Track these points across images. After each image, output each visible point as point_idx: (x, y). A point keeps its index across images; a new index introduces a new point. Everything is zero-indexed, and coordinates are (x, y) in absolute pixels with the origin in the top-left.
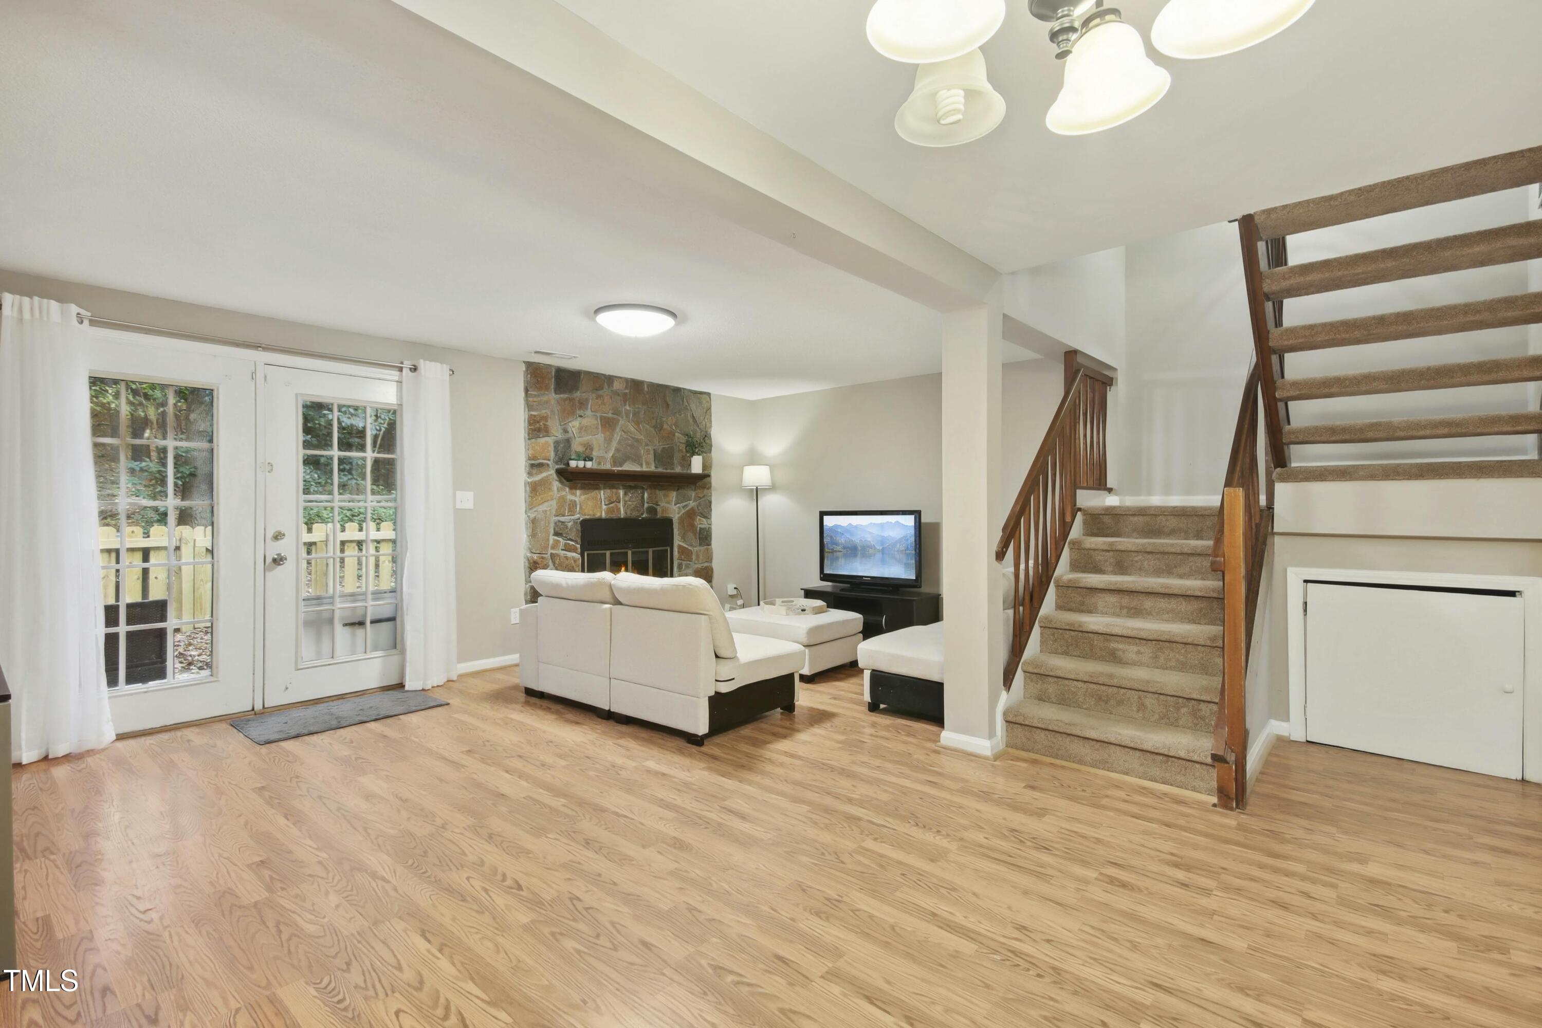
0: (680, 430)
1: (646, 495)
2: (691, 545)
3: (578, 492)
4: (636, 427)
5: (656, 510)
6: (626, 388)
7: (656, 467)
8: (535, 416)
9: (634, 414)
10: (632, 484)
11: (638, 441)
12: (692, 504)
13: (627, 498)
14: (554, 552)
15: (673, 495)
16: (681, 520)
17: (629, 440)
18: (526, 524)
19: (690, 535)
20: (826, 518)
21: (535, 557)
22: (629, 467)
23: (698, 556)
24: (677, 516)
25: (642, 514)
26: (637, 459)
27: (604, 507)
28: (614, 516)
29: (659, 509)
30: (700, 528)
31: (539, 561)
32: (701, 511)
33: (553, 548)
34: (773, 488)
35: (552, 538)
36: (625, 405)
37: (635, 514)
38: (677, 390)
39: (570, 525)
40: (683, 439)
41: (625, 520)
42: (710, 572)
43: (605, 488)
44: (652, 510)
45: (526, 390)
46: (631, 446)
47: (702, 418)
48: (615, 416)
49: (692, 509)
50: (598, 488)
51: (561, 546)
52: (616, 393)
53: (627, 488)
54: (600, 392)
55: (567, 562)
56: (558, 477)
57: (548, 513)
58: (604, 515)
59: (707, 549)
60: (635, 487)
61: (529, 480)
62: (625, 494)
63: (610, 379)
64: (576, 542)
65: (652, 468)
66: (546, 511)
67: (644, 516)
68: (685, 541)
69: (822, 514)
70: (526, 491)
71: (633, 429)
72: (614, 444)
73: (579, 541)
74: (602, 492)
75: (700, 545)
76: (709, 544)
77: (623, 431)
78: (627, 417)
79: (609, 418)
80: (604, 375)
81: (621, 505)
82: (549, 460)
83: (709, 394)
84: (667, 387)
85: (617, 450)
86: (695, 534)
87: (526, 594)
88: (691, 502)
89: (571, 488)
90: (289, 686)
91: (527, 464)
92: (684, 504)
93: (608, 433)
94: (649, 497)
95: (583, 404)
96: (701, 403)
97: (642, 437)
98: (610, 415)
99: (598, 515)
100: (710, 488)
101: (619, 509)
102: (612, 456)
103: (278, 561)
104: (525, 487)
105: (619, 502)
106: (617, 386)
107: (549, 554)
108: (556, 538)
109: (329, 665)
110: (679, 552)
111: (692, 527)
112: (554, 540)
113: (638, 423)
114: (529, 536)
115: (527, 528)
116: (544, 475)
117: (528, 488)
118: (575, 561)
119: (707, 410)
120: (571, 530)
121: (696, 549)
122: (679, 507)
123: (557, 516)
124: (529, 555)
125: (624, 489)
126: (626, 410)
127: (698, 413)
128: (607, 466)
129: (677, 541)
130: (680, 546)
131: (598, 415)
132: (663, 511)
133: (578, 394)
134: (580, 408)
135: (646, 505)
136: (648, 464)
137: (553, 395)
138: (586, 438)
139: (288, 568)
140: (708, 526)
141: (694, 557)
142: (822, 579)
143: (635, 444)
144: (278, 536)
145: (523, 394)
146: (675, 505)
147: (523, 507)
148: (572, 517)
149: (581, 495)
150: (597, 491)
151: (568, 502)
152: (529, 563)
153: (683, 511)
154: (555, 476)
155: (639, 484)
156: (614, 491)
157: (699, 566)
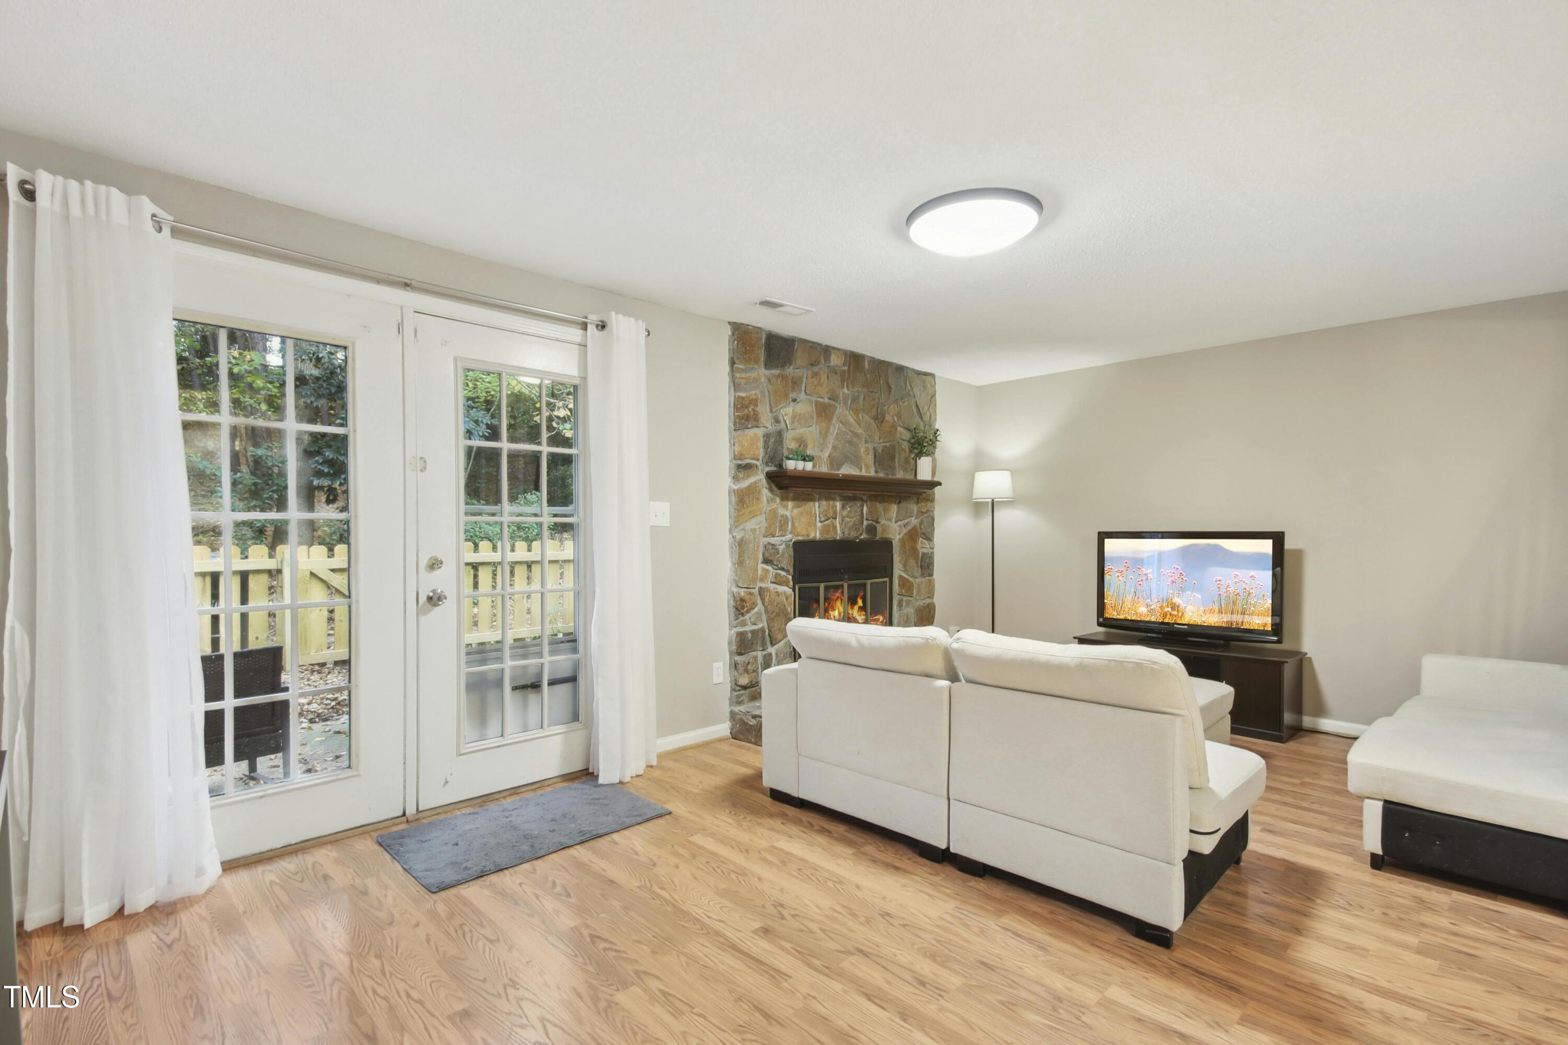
0: (903, 423)
1: (865, 509)
2: (913, 576)
3: (790, 504)
4: (855, 417)
5: (875, 528)
6: (845, 364)
7: (876, 472)
8: (742, 398)
9: (854, 400)
10: (850, 494)
11: (857, 435)
12: (914, 521)
13: (845, 513)
14: (763, 585)
15: (894, 508)
16: (902, 541)
17: (848, 434)
18: (731, 547)
19: (912, 562)
20: (1108, 542)
21: (742, 592)
22: (847, 470)
23: (919, 590)
24: (898, 537)
25: (861, 534)
26: (855, 460)
27: (819, 525)
28: (829, 537)
29: (879, 529)
30: (923, 554)
31: (747, 597)
32: (923, 530)
33: (762, 580)
35: (761, 566)
36: (843, 387)
37: (853, 534)
38: (900, 369)
39: (781, 548)
40: (907, 435)
41: (842, 542)
42: (932, 611)
43: (819, 499)
44: (872, 529)
45: (732, 363)
46: (850, 442)
47: (926, 408)
48: (832, 402)
49: (914, 528)
50: (813, 500)
51: (771, 577)
52: (833, 370)
53: (846, 499)
54: (816, 369)
55: (778, 599)
56: (768, 483)
57: (758, 532)
58: (818, 537)
59: (930, 581)
60: (854, 499)
61: (735, 488)
62: (843, 507)
63: (827, 350)
64: (787, 571)
65: (872, 473)
66: (755, 530)
67: (862, 537)
68: (906, 571)
69: (1103, 536)
70: (730, 502)
71: (852, 420)
72: (831, 440)
73: (791, 570)
74: (817, 504)
75: (922, 575)
76: (931, 575)
77: (841, 422)
78: (845, 403)
79: (824, 404)
80: (820, 345)
81: (837, 523)
82: (758, 460)
83: (933, 375)
84: (889, 364)
85: (835, 448)
86: (917, 561)
87: (730, 643)
88: (913, 519)
89: (782, 499)
90: (449, 778)
91: (733, 465)
92: (906, 521)
93: (824, 425)
94: (869, 512)
95: (796, 383)
96: (925, 387)
97: (861, 431)
98: (826, 400)
99: (812, 536)
100: (932, 501)
101: (835, 528)
102: (829, 456)
103: (434, 600)
104: (730, 495)
105: (835, 518)
106: (835, 360)
107: (757, 589)
108: (765, 566)
109: (499, 746)
110: (899, 585)
111: (914, 550)
112: (763, 569)
113: (856, 412)
114: (734, 564)
115: (732, 553)
116: (752, 480)
117: (733, 498)
118: (787, 598)
119: (932, 397)
120: (783, 554)
121: (918, 581)
122: (900, 526)
123: (766, 536)
124: (735, 590)
125: (841, 500)
126: (844, 393)
127: (922, 402)
128: (824, 469)
129: (898, 570)
130: (901, 577)
131: (813, 399)
132: (883, 530)
133: (790, 371)
134: (793, 389)
135: (865, 523)
136: (867, 467)
137: (763, 369)
138: (801, 431)
139: (447, 609)
140: (930, 551)
141: (915, 591)
142: (1100, 624)
143: (855, 440)
144: (434, 565)
145: (727, 368)
146: (896, 522)
147: (726, 524)
148: (783, 538)
149: (793, 508)
150: (811, 503)
151: (779, 518)
152: (735, 601)
153: (905, 531)
154: (764, 481)
155: (858, 493)
156: (831, 502)
157: (921, 603)
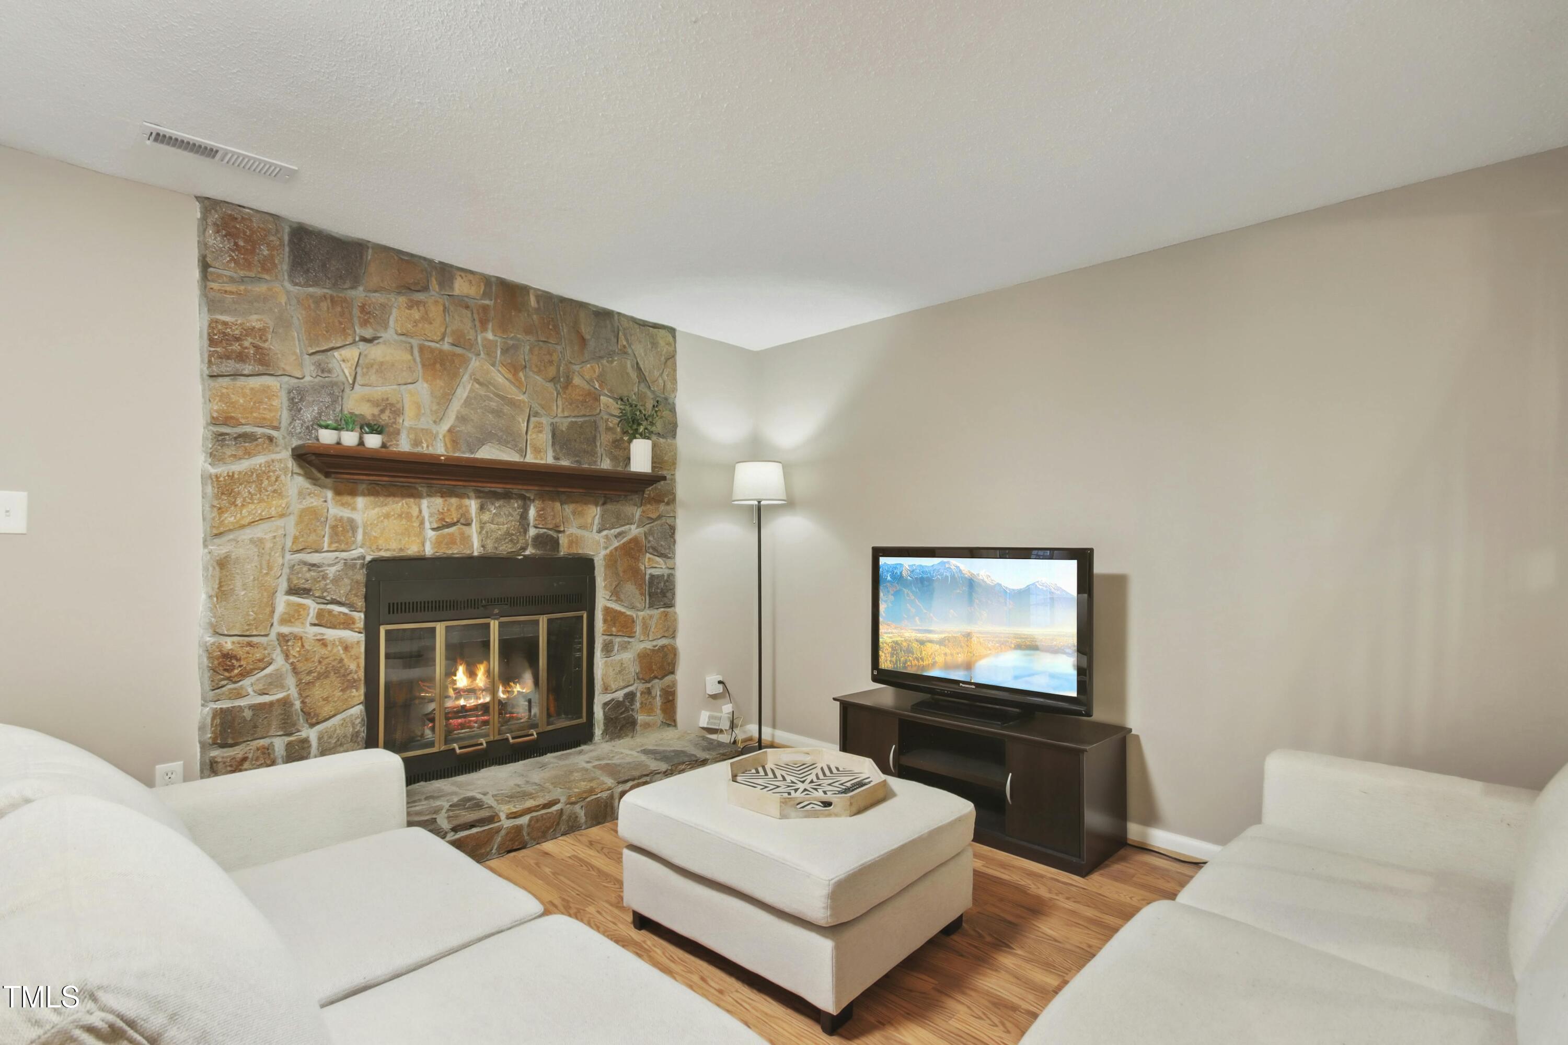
0: (610, 391)
1: (532, 513)
2: (633, 608)
3: (360, 501)
4: (510, 376)
5: (555, 541)
6: (485, 295)
7: (556, 458)
8: (229, 324)
9: (505, 351)
10: (498, 488)
11: (512, 403)
12: (634, 531)
13: (486, 517)
14: (285, 630)
15: (594, 513)
16: (611, 561)
17: (491, 399)
18: (206, 569)
19: (630, 588)
20: (883, 560)
21: (228, 644)
22: (489, 453)
23: (646, 627)
24: (603, 553)
25: (524, 549)
26: (513, 440)
27: (430, 534)
28: (454, 552)
29: (563, 540)
30: (652, 576)
31: (240, 653)
32: (653, 543)
33: (284, 621)
34: (789, 504)
35: (282, 600)
36: (484, 329)
37: (505, 549)
38: (604, 316)
39: (332, 571)
40: (615, 408)
41: (482, 559)
42: (671, 656)
43: (429, 496)
44: (548, 542)
46: (497, 413)
47: (656, 374)
48: (458, 350)
49: (635, 540)
50: (414, 495)
51: (312, 616)
52: (462, 303)
53: (487, 497)
54: (420, 296)
55: (324, 651)
56: (301, 466)
57: (269, 545)
58: (429, 551)
59: (666, 615)
60: (507, 496)
61: (213, 471)
62: (482, 508)
63: (446, 272)
64: (352, 607)
65: (548, 458)
66: (261, 541)
67: (527, 553)
68: (618, 600)
69: (878, 552)
70: (204, 496)
71: (500, 379)
72: (456, 406)
73: (361, 603)
74: (425, 503)
75: (651, 606)
76: (671, 605)
77: (477, 381)
78: (488, 354)
79: (441, 351)
80: (430, 262)
81: (474, 530)
82: (276, 428)
83: (672, 331)
84: (582, 305)
85: (461, 419)
86: (640, 586)
87: (202, 728)
88: (633, 527)
89: (338, 492)
91: (209, 435)
92: (618, 530)
93: (440, 383)
94: (540, 516)
95: (373, 315)
96: (654, 345)
97: (521, 397)
98: (446, 347)
99: (412, 550)
100: (672, 501)
101: (466, 539)
102: (450, 431)
104: (203, 484)
105: (468, 524)
106: (460, 287)
107: (273, 636)
108: (294, 599)
110: (605, 621)
111: (635, 574)
112: (288, 604)
113: (515, 368)
114: (210, 597)
115: (206, 578)
116: (259, 460)
117: (209, 489)
118: (346, 648)
119: (667, 360)
120: (337, 581)
121: (643, 614)
122: (607, 537)
123: (298, 551)
124: (210, 639)
125: (477, 497)
126: (486, 339)
127: (648, 362)
128: (436, 449)
129: (603, 600)
130: (607, 610)
131: (415, 342)
132: (571, 543)
133: (357, 292)
134: (365, 323)
135: (532, 532)
136: (537, 451)
137: (287, 284)
138: (382, 389)
140: (667, 572)
141: (638, 629)
142: (875, 679)
143: (506, 409)
145: (196, 274)
146: (599, 531)
147: (198, 530)
148: (344, 555)
149: (366, 508)
150: (411, 501)
151: (331, 522)
152: (211, 658)
153: (616, 544)
154: (291, 464)
155: (516, 489)
156: (454, 501)
157: (648, 645)
